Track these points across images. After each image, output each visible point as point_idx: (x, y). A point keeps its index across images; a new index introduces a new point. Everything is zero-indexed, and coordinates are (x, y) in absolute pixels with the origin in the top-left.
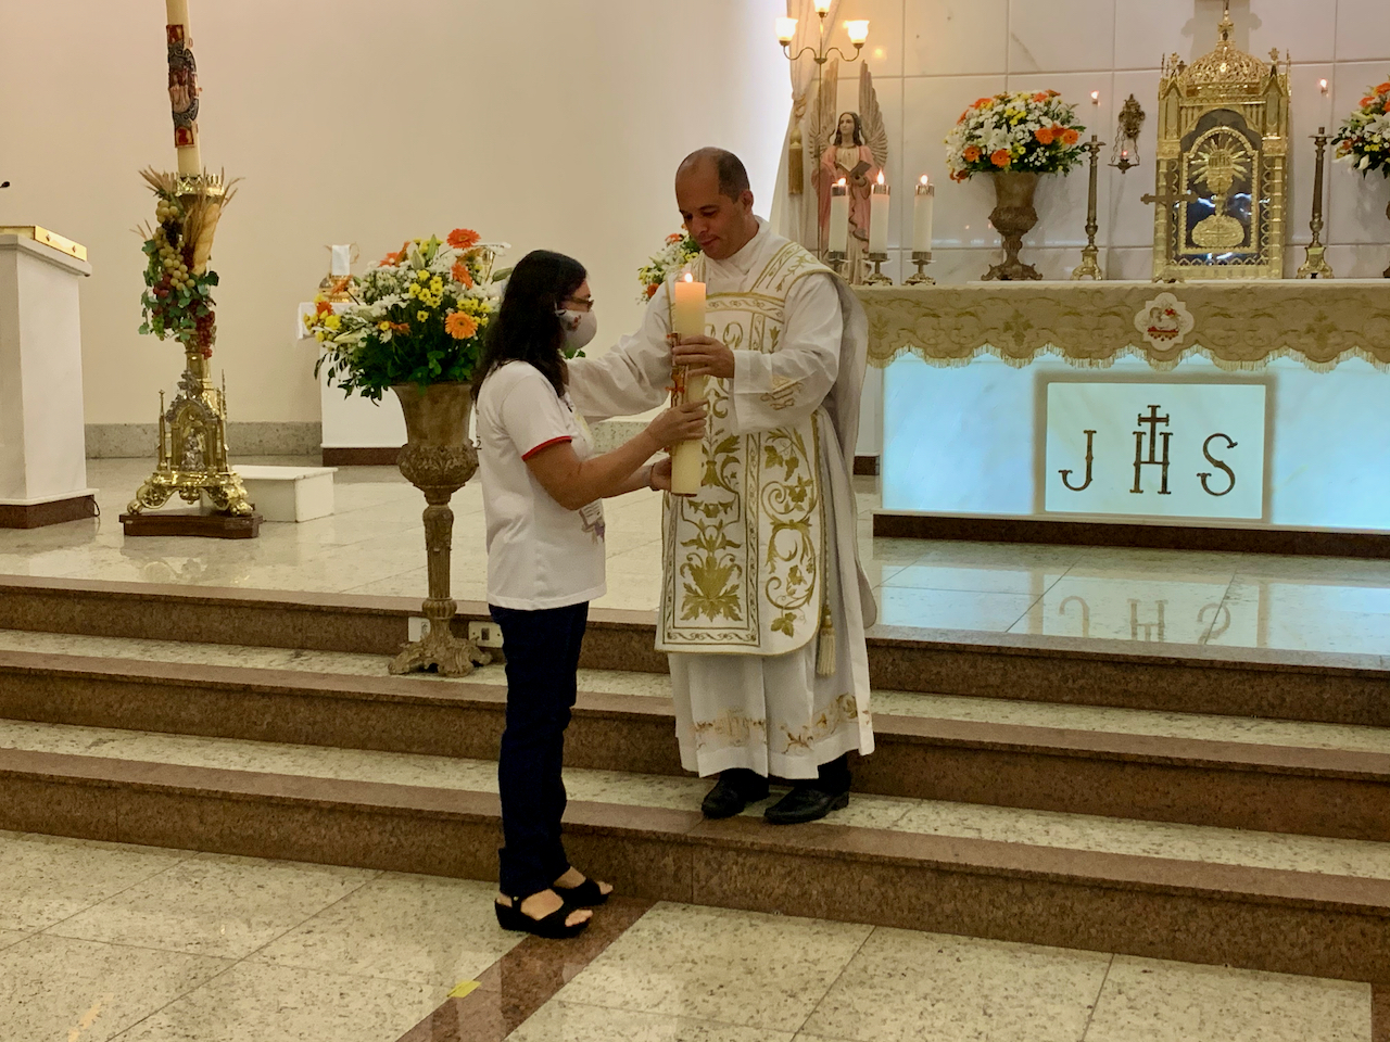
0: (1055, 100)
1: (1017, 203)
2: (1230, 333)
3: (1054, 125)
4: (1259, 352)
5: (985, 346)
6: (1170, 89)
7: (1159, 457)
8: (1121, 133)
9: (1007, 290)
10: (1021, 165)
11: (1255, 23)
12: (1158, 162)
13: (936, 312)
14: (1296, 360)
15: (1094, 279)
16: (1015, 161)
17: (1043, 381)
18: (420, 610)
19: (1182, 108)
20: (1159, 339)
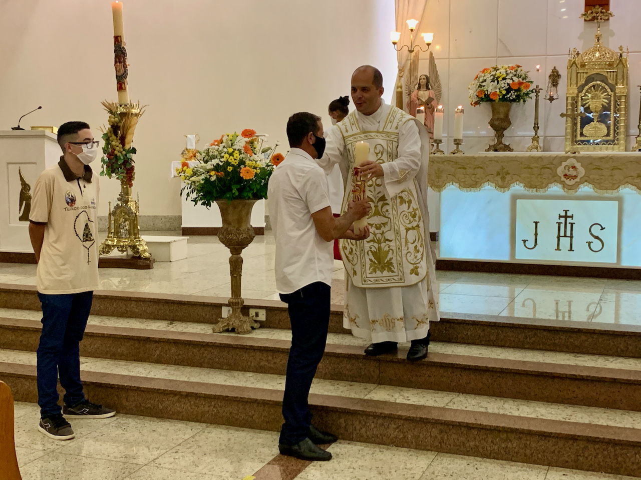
0: (519, 69)
1: (502, 116)
2: (602, 177)
3: (519, 81)
4: (615, 186)
5: (487, 182)
6: (573, 64)
7: (568, 234)
8: (550, 84)
9: (498, 157)
10: (504, 99)
11: (612, 34)
12: (567, 98)
13: (465, 166)
14: (632, 190)
15: (538, 151)
16: (501, 97)
17: (514, 198)
18: (228, 303)
19: (578, 73)
20: (568, 180)
